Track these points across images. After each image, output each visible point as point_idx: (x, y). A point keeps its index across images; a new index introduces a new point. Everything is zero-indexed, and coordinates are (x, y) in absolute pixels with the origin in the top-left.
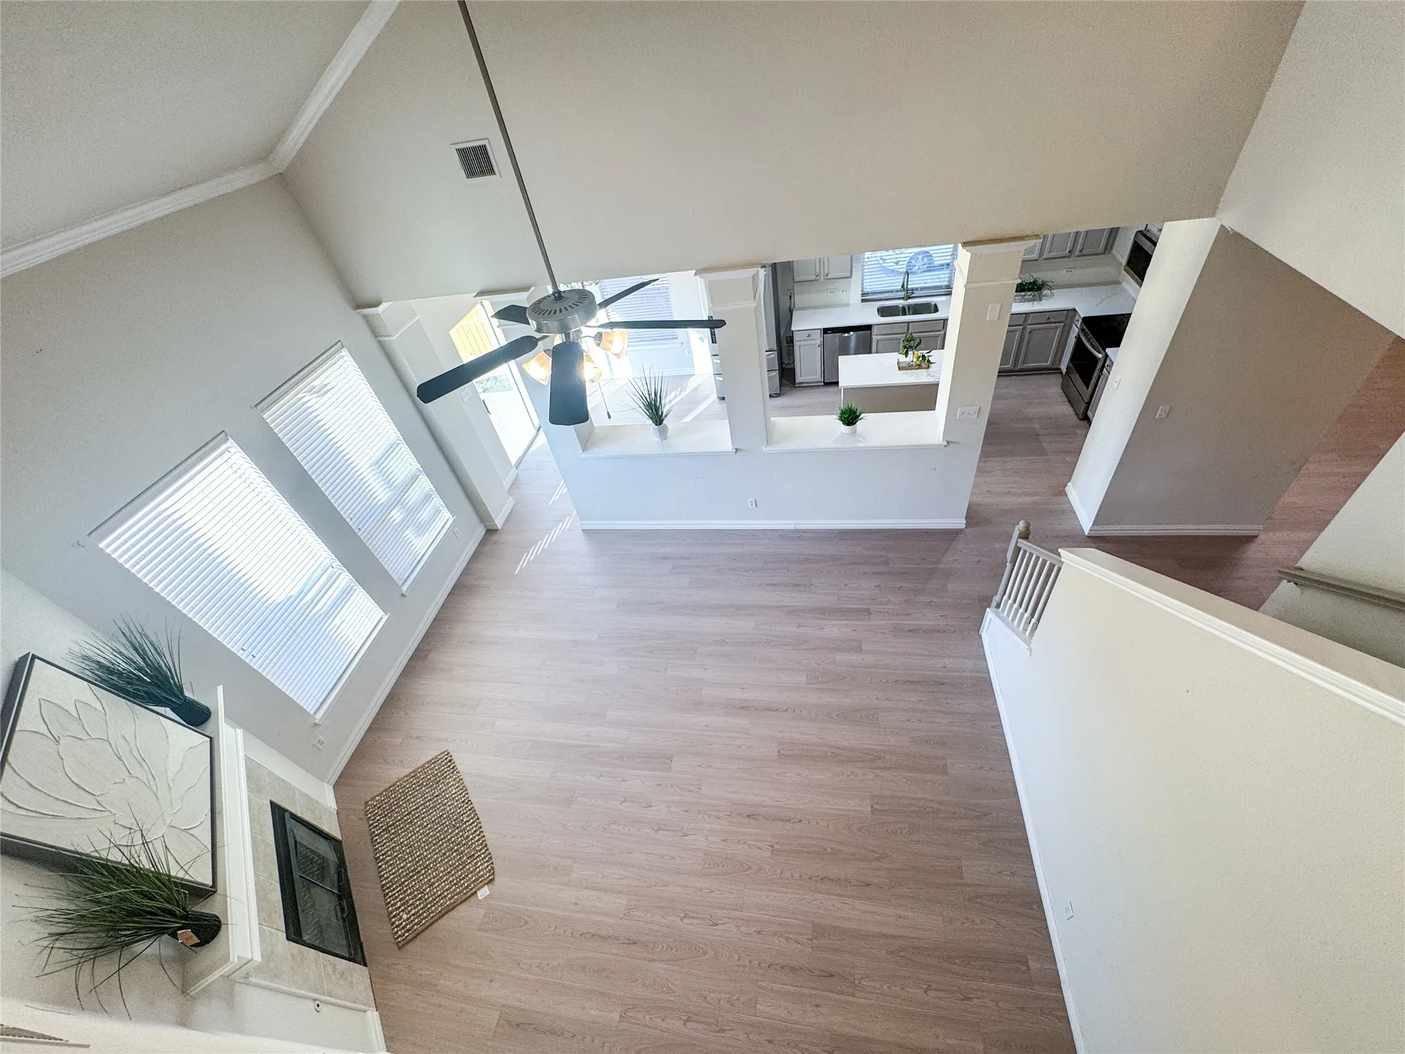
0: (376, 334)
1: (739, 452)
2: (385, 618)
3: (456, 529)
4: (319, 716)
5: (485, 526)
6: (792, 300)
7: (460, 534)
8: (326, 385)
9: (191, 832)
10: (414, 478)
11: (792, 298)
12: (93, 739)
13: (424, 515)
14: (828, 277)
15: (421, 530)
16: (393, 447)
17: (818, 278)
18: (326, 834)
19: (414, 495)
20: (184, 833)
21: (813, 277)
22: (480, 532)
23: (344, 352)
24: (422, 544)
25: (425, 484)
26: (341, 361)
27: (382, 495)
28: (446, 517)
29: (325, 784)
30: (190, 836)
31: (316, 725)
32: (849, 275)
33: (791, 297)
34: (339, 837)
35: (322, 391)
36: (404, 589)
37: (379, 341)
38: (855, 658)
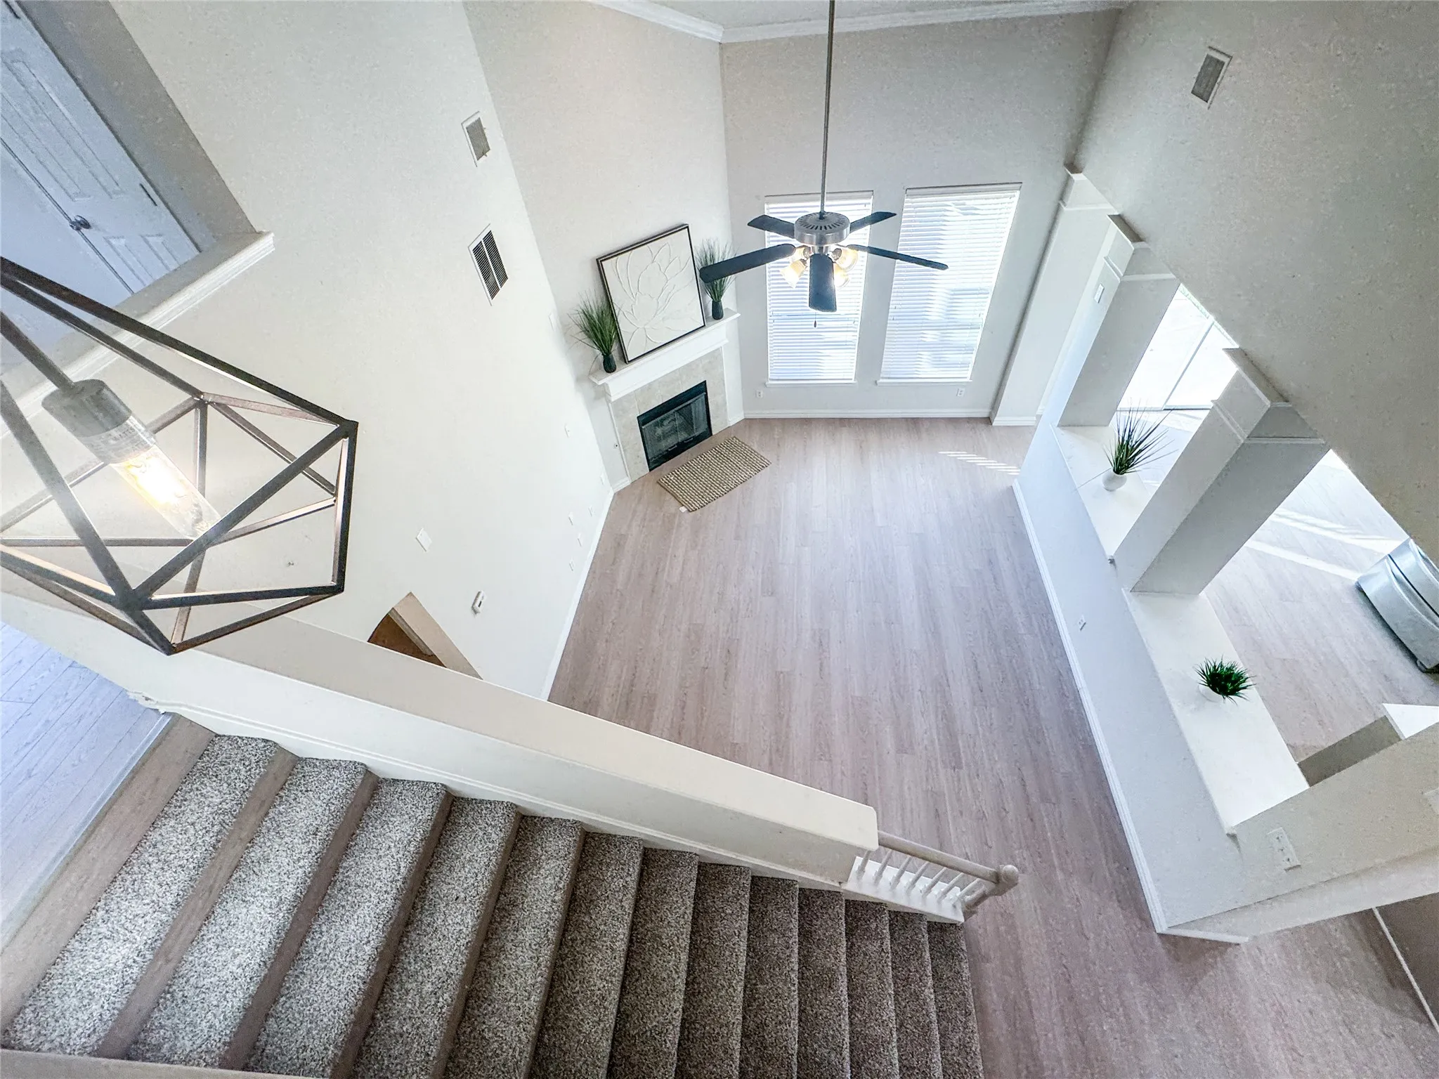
0: (1062, 197)
1: (1112, 563)
2: (852, 381)
3: (964, 389)
4: (770, 382)
5: (990, 413)
7: (962, 396)
8: (976, 209)
10: (972, 327)
13: (952, 357)
15: (939, 363)
16: (978, 292)
18: (710, 425)
19: (961, 337)
22: (984, 413)
23: (1017, 193)
24: (927, 371)
25: (975, 338)
26: (1007, 200)
27: (936, 312)
28: (966, 375)
29: (742, 413)
31: (764, 383)
34: (714, 433)
35: (966, 211)
36: (881, 380)
37: (1059, 205)
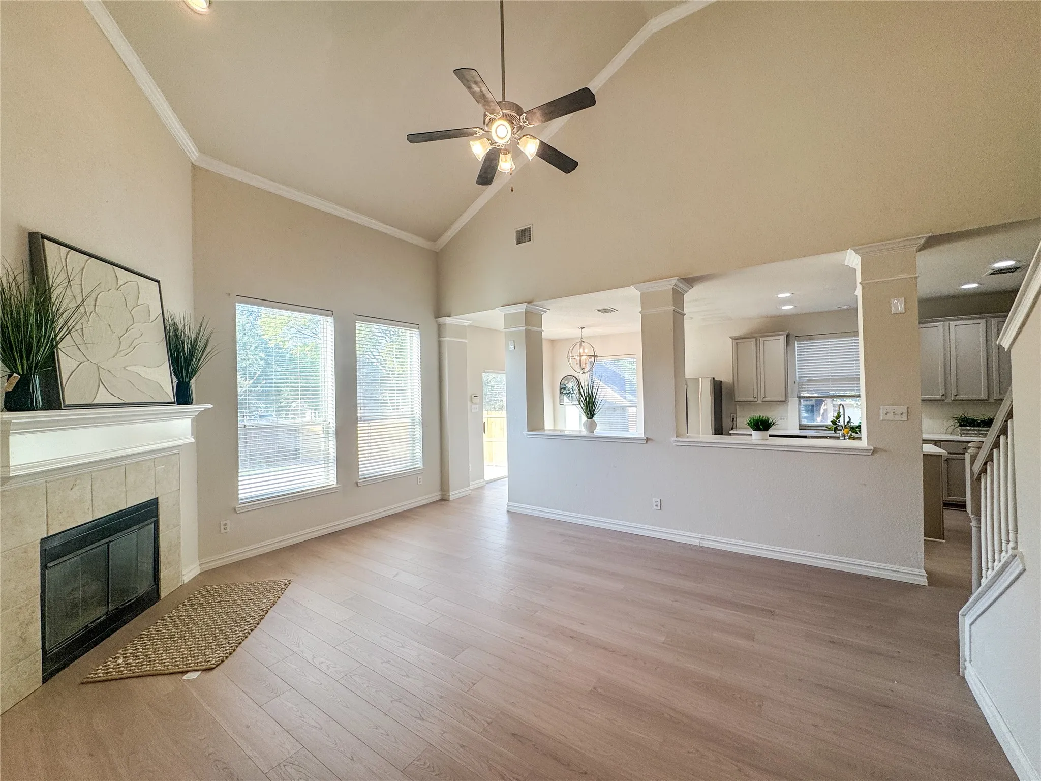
0: (439, 336)
1: (649, 442)
3: (420, 477)
5: (441, 496)
6: (735, 422)
7: (421, 483)
9: (101, 384)
11: (735, 420)
12: (131, 313)
14: (765, 399)
17: (756, 399)
18: (158, 577)
20: (97, 380)
21: (752, 399)
22: (436, 496)
23: (418, 332)
29: (198, 563)
30: (97, 385)
31: (235, 510)
32: (784, 399)
33: (733, 419)
34: (163, 595)
37: (439, 340)
38: (742, 643)
